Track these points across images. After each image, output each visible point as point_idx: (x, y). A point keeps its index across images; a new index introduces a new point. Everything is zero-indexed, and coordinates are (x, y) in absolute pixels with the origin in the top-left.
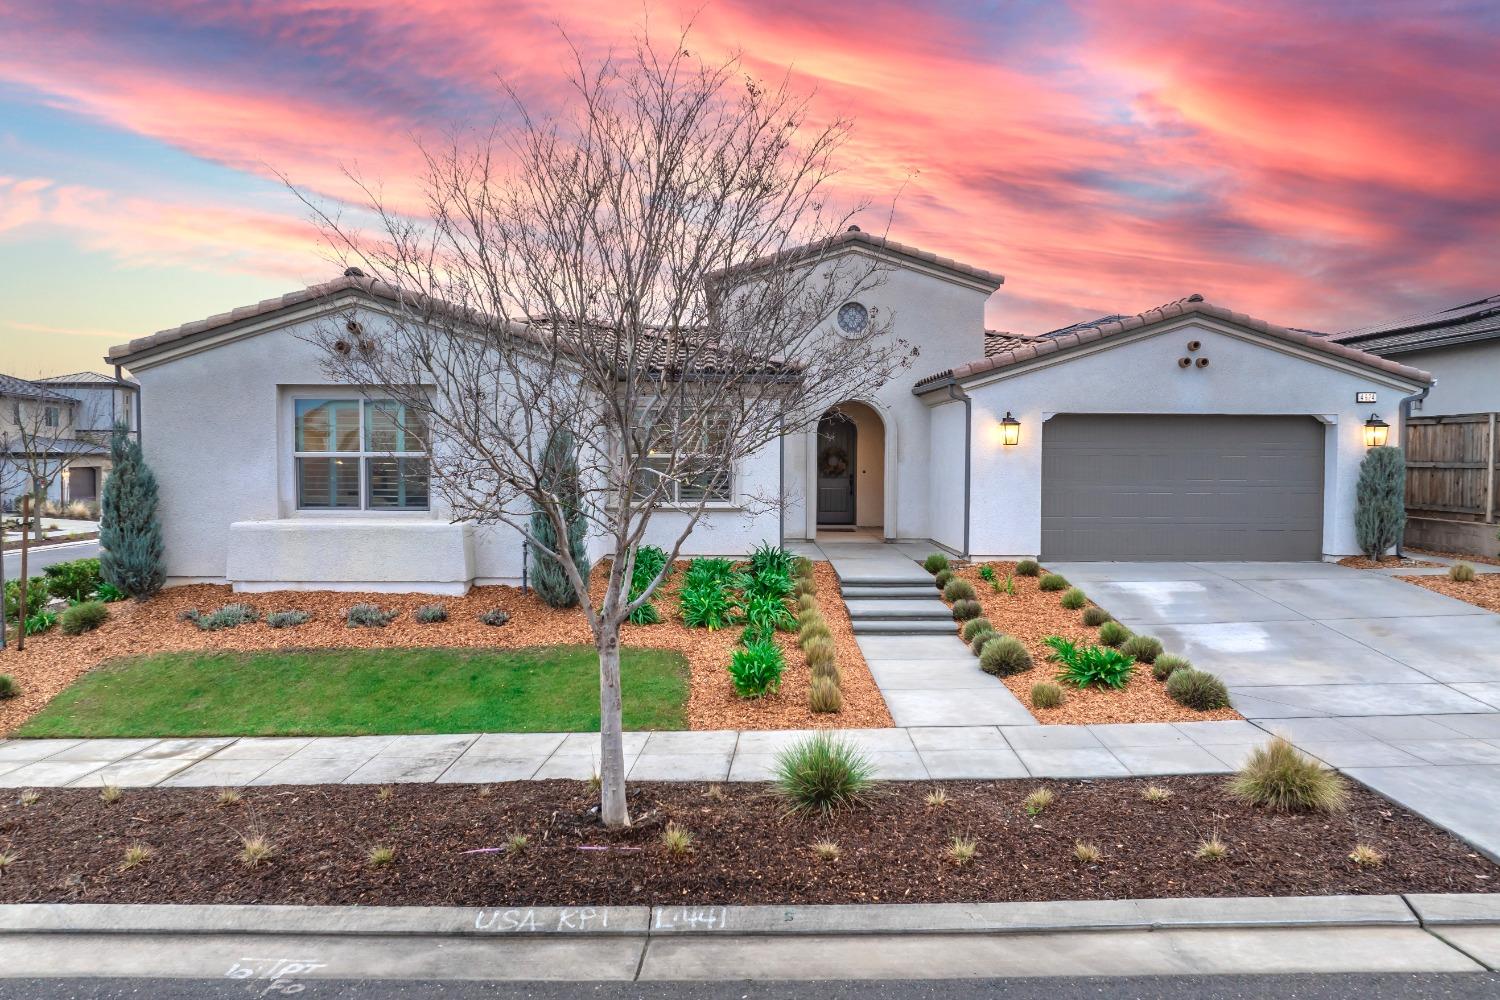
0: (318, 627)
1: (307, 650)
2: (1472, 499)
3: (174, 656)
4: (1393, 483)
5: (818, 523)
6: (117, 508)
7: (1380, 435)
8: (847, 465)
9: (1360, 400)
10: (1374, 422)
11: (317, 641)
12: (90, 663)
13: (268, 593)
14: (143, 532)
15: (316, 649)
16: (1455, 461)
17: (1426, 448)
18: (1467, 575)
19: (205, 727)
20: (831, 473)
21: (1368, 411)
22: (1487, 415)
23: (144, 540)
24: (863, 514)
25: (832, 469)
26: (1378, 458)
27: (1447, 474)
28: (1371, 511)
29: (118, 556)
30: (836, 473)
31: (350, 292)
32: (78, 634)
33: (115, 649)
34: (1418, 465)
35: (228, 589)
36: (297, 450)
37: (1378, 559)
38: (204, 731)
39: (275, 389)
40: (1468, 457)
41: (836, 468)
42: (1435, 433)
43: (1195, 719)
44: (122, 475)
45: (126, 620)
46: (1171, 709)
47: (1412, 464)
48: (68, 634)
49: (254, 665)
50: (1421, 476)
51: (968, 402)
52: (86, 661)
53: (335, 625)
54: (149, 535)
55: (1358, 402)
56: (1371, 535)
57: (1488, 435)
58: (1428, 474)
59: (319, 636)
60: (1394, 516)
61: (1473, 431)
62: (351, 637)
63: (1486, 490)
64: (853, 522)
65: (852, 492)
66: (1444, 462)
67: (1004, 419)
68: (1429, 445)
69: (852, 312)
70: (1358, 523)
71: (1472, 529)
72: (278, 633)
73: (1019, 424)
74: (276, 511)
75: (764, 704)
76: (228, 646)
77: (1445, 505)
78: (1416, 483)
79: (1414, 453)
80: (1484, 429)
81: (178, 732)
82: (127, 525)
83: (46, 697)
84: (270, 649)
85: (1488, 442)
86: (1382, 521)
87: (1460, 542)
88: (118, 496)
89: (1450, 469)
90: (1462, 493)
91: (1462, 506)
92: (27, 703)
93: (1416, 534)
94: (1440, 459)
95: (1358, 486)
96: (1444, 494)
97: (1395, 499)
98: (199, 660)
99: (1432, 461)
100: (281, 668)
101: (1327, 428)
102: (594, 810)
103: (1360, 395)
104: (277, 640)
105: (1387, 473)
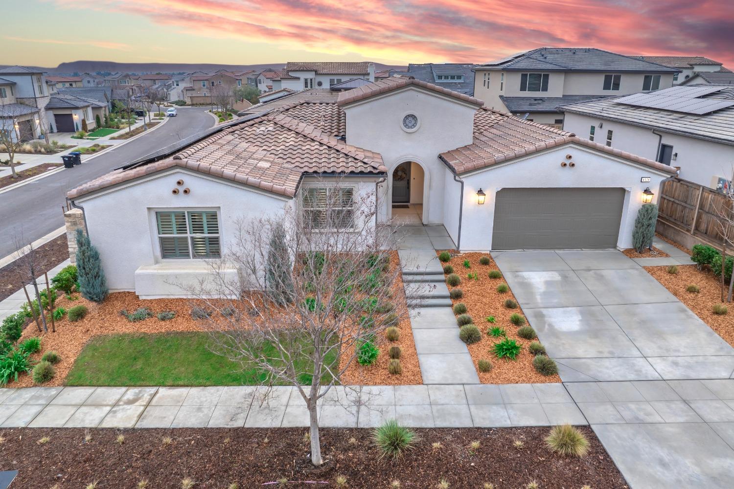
0: (180, 320)
1: (177, 333)
2: (687, 221)
3: (121, 336)
4: (651, 222)
5: (393, 202)
6: (84, 268)
7: (649, 198)
8: (406, 175)
9: (642, 181)
10: (647, 191)
11: (181, 327)
12: (85, 339)
13: (155, 300)
14: (97, 278)
15: (181, 333)
16: (682, 202)
17: (672, 191)
18: (674, 271)
19: (143, 380)
20: (399, 179)
21: (645, 187)
22: (700, 186)
23: (98, 281)
24: (413, 199)
25: (399, 177)
26: (646, 209)
27: (679, 206)
28: (640, 234)
29: (88, 290)
30: (401, 179)
31: (176, 167)
32: (77, 321)
33: (94, 331)
34: (667, 198)
35: (138, 297)
36: (159, 234)
37: (640, 252)
38: (143, 383)
39: (146, 209)
40: (689, 202)
41: (401, 176)
42: (676, 186)
43: (542, 382)
44: (84, 254)
45: (95, 313)
46: (533, 375)
47: (664, 196)
48: (72, 321)
49: (156, 342)
50: (668, 203)
51: (462, 183)
52: (84, 338)
53: (187, 319)
54: (100, 278)
55: (641, 182)
56: (638, 243)
57: (698, 195)
58: (671, 203)
59: (181, 325)
60: (649, 236)
61: (693, 191)
62: (195, 326)
63: (693, 219)
64: (408, 202)
65: (408, 187)
66: (678, 200)
67: (479, 191)
68: (673, 190)
69: (410, 119)
70: (634, 236)
71: (684, 235)
72: (163, 323)
73: (485, 195)
74: (153, 261)
75: (370, 369)
76: (143, 330)
77: (675, 220)
78: (665, 205)
79: (666, 191)
80: (697, 192)
81: (133, 384)
82: (90, 276)
83: (72, 360)
84: (161, 332)
85: (698, 198)
86: (644, 238)
87: (678, 238)
88: (84, 262)
89: (680, 205)
90: (683, 217)
91: (682, 223)
92: (66, 365)
93: (661, 229)
94: (677, 198)
95: (636, 220)
96: (676, 214)
97: (651, 229)
98: (132, 339)
99: (673, 198)
100: (168, 344)
101: (626, 192)
102: (308, 456)
103: (643, 179)
104: (164, 327)
105: (649, 217)
